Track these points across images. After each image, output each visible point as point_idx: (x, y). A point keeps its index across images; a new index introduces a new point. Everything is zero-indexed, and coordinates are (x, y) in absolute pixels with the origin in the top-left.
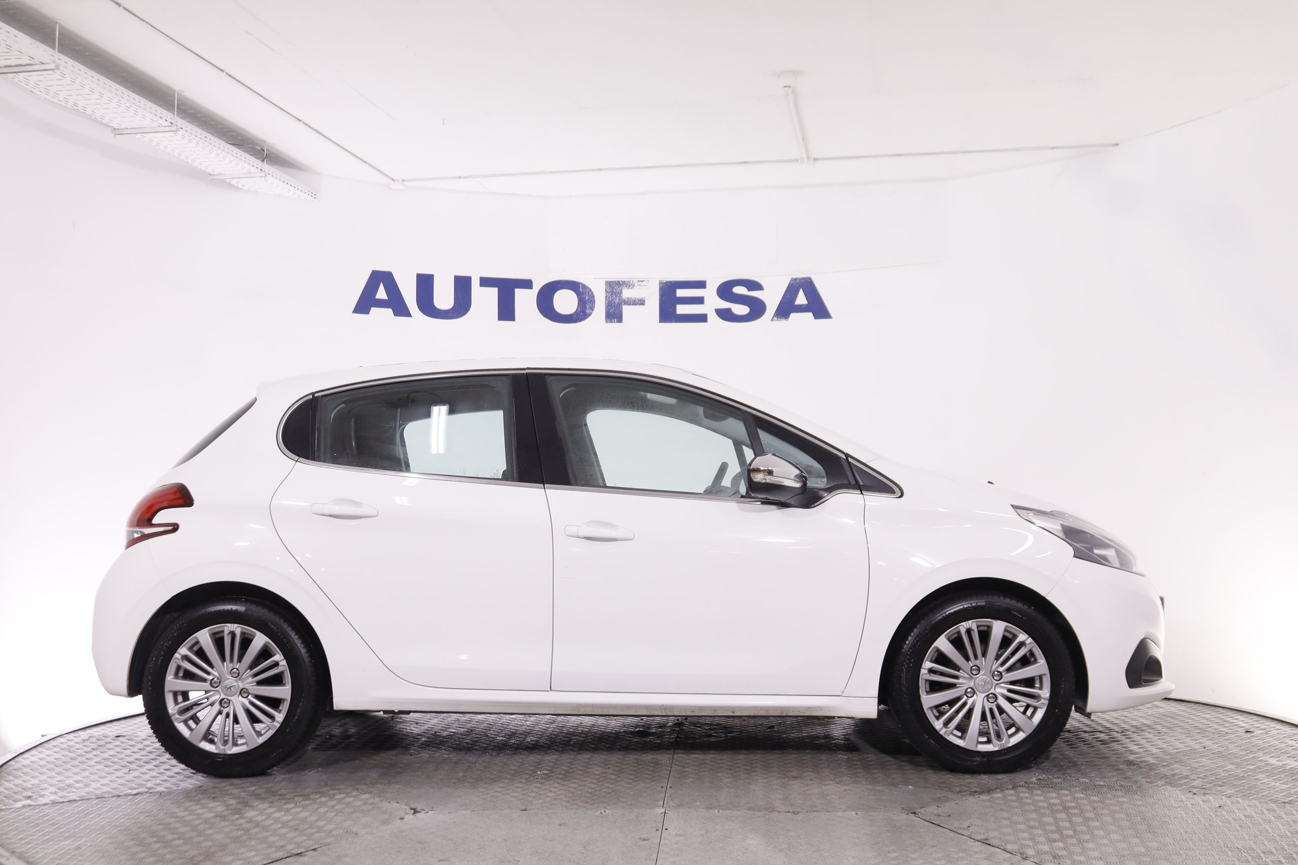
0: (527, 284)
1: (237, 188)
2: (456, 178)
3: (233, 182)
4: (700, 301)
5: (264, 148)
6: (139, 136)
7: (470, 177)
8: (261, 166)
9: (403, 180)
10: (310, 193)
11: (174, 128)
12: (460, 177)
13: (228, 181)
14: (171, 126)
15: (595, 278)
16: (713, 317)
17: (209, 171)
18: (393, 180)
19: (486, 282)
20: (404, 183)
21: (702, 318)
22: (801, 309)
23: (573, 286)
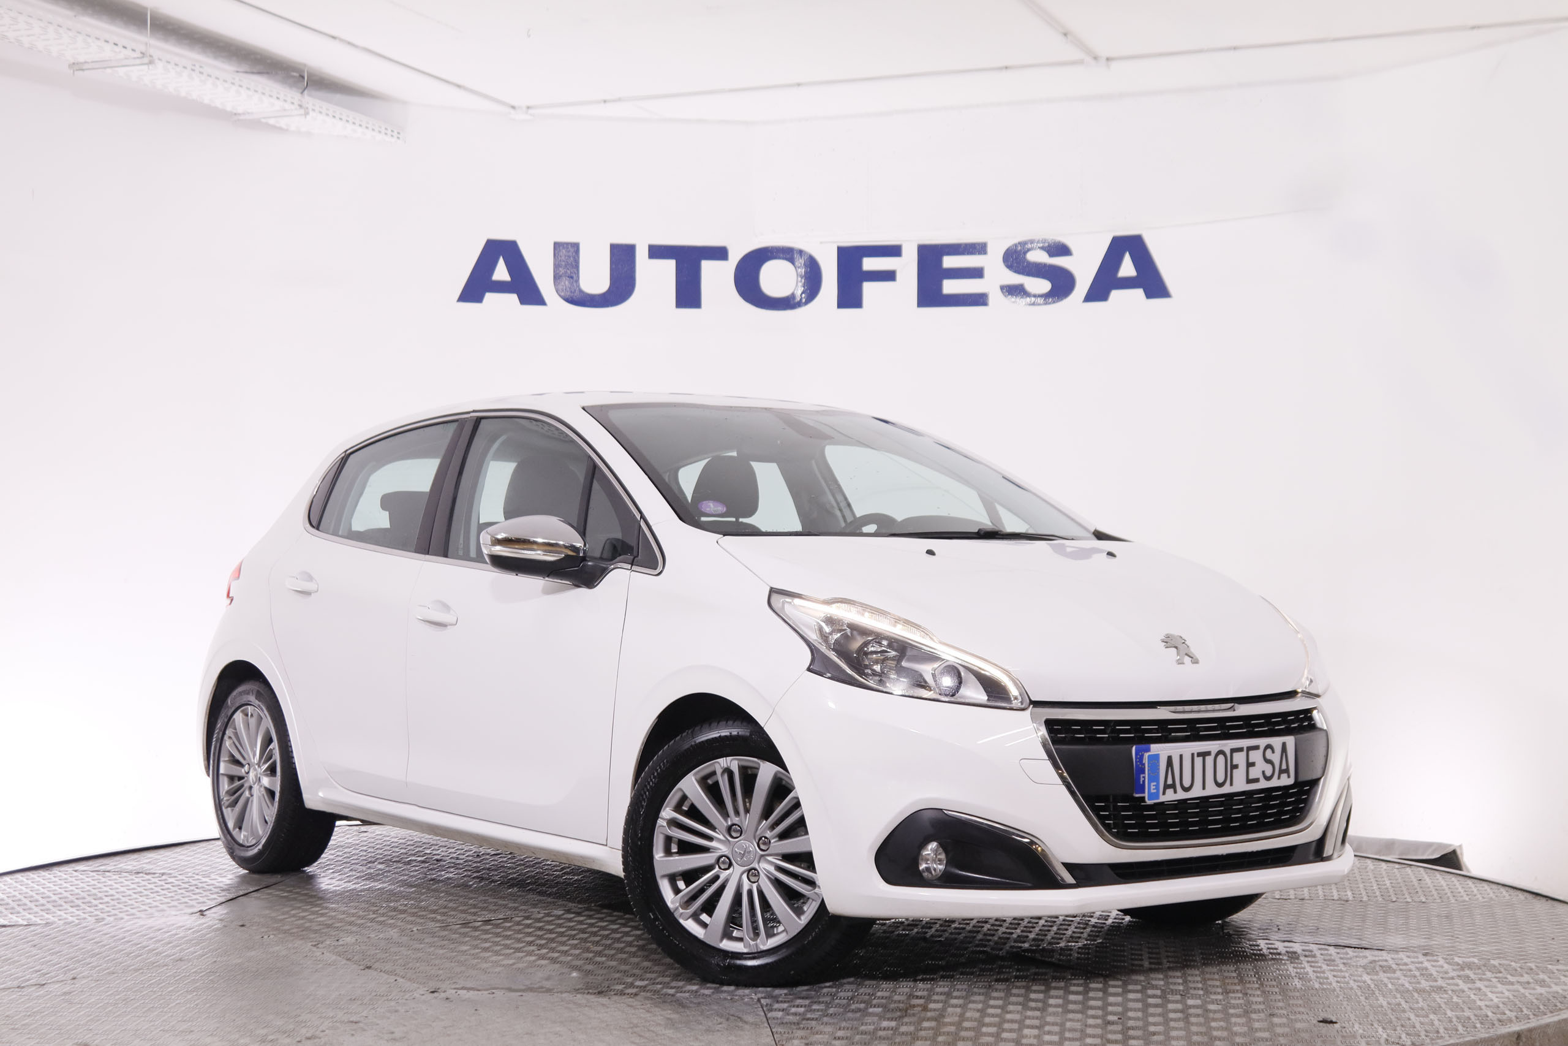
0: (720, 253)
1: (280, 129)
2: (598, 102)
3: (272, 121)
4: (977, 273)
5: (304, 71)
6: (109, 71)
7: (620, 100)
8: (299, 100)
9: (528, 108)
10: (389, 132)
11: (146, 60)
12: (605, 101)
13: (263, 120)
14: (143, 57)
15: (821, 243)
16: (996, 297)
17: (229, 109)
18: (513, 107)
19: (657, 252)
20: (530, 111)
21: (979, 300)
22: (1127, 283)
23: (787, 254)
